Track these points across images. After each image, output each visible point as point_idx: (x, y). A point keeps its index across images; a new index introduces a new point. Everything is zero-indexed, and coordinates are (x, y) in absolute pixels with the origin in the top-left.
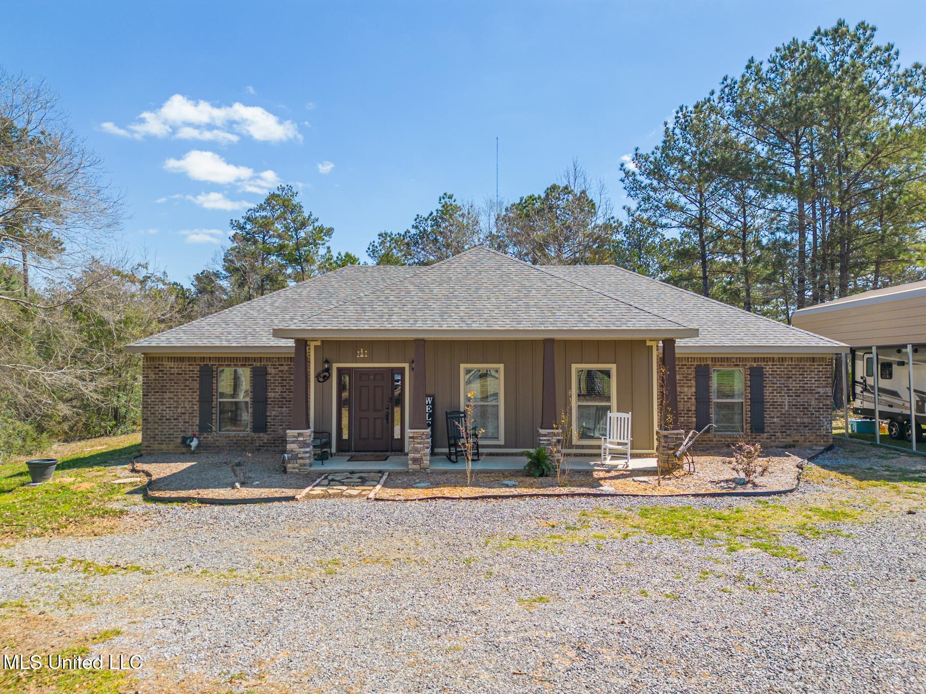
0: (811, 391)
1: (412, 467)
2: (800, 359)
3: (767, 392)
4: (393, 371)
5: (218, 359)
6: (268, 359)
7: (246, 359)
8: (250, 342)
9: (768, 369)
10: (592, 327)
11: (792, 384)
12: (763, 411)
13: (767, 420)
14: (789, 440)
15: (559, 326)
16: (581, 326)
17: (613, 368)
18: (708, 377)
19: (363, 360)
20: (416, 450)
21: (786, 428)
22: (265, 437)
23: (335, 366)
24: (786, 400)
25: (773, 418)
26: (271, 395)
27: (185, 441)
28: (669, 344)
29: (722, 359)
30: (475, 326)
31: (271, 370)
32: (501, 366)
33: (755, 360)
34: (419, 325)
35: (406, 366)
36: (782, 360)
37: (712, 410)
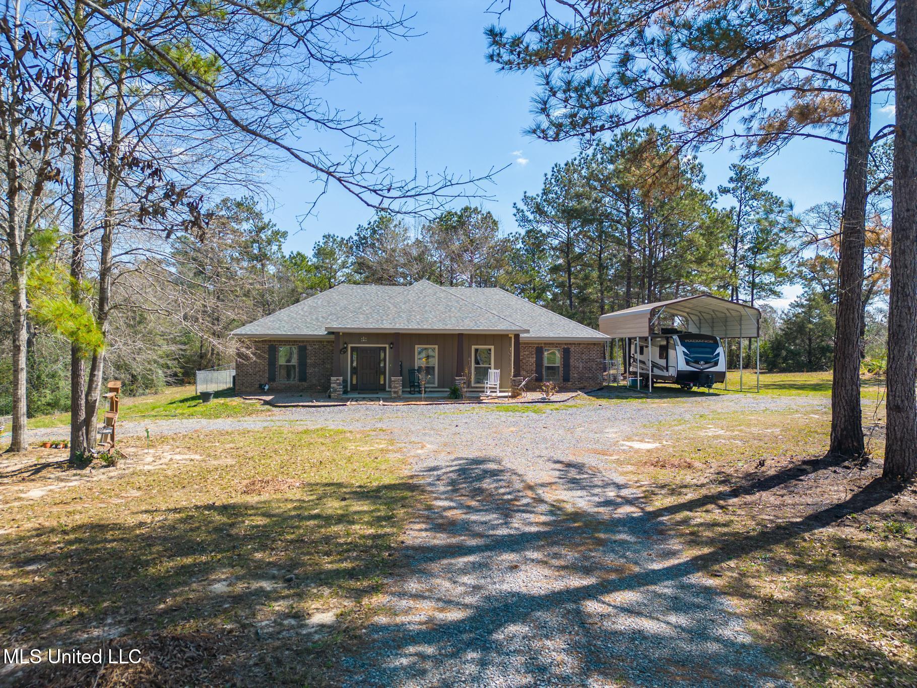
0: (593, 360)
1: (393, 395)
2: (588, 344)
3: (572, 361)
4: (380, 348)
5: (279, 341)
6: (307, 341)
7: (295, 341)
8: (297, 332)
9: (572, 349)
10: (481, 328)
11: (584, 357)
12: (569, 370)
13: (571, 376)
14: (582, 385)
15: (466, 327)
16: (475, 328)
17: (492, 347)
18: (542, 353)
19: (364, 343)
20: (395, 387)
21: (580, 379)
22: (305, 384)
23: (350, 346)
24: (581, 365)
25: (574, 375)
26: (309, 361)
27: (261, 387)
28: (517, 336)
29: (549, 344)
30: (425, 327)
31: (309, 348)
32: (436, 347)
33: (566, 344)
34: (397, 326)
35: (387, 346)
36: (580, 344)
37: (544, 370)
